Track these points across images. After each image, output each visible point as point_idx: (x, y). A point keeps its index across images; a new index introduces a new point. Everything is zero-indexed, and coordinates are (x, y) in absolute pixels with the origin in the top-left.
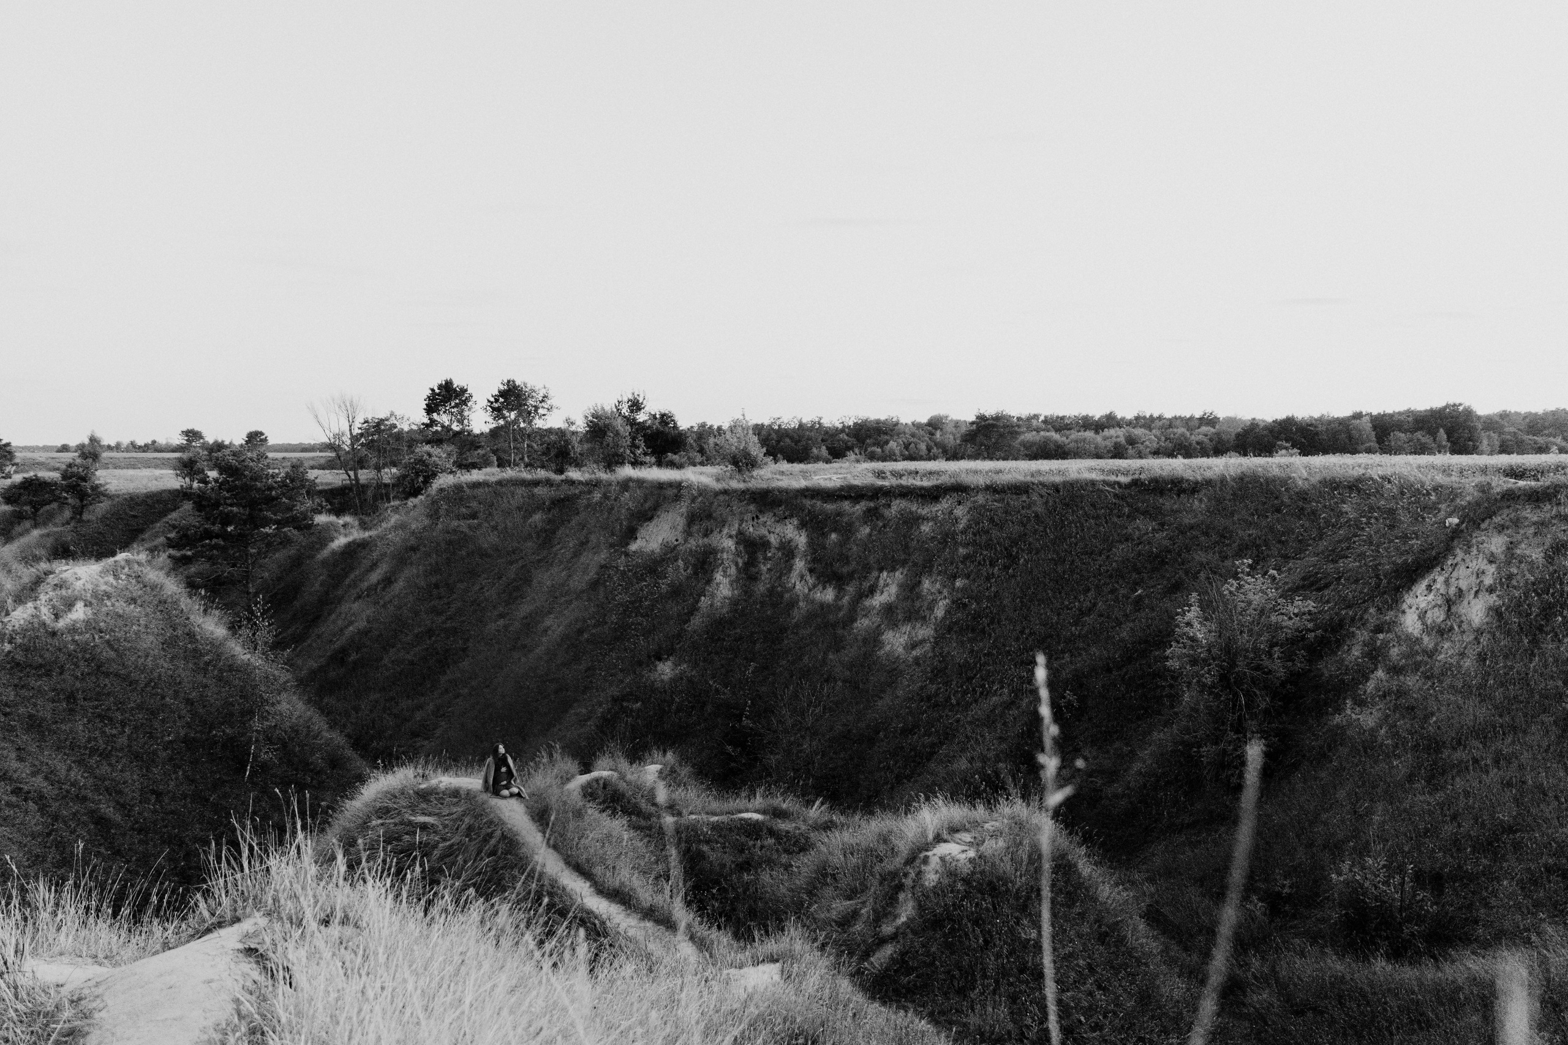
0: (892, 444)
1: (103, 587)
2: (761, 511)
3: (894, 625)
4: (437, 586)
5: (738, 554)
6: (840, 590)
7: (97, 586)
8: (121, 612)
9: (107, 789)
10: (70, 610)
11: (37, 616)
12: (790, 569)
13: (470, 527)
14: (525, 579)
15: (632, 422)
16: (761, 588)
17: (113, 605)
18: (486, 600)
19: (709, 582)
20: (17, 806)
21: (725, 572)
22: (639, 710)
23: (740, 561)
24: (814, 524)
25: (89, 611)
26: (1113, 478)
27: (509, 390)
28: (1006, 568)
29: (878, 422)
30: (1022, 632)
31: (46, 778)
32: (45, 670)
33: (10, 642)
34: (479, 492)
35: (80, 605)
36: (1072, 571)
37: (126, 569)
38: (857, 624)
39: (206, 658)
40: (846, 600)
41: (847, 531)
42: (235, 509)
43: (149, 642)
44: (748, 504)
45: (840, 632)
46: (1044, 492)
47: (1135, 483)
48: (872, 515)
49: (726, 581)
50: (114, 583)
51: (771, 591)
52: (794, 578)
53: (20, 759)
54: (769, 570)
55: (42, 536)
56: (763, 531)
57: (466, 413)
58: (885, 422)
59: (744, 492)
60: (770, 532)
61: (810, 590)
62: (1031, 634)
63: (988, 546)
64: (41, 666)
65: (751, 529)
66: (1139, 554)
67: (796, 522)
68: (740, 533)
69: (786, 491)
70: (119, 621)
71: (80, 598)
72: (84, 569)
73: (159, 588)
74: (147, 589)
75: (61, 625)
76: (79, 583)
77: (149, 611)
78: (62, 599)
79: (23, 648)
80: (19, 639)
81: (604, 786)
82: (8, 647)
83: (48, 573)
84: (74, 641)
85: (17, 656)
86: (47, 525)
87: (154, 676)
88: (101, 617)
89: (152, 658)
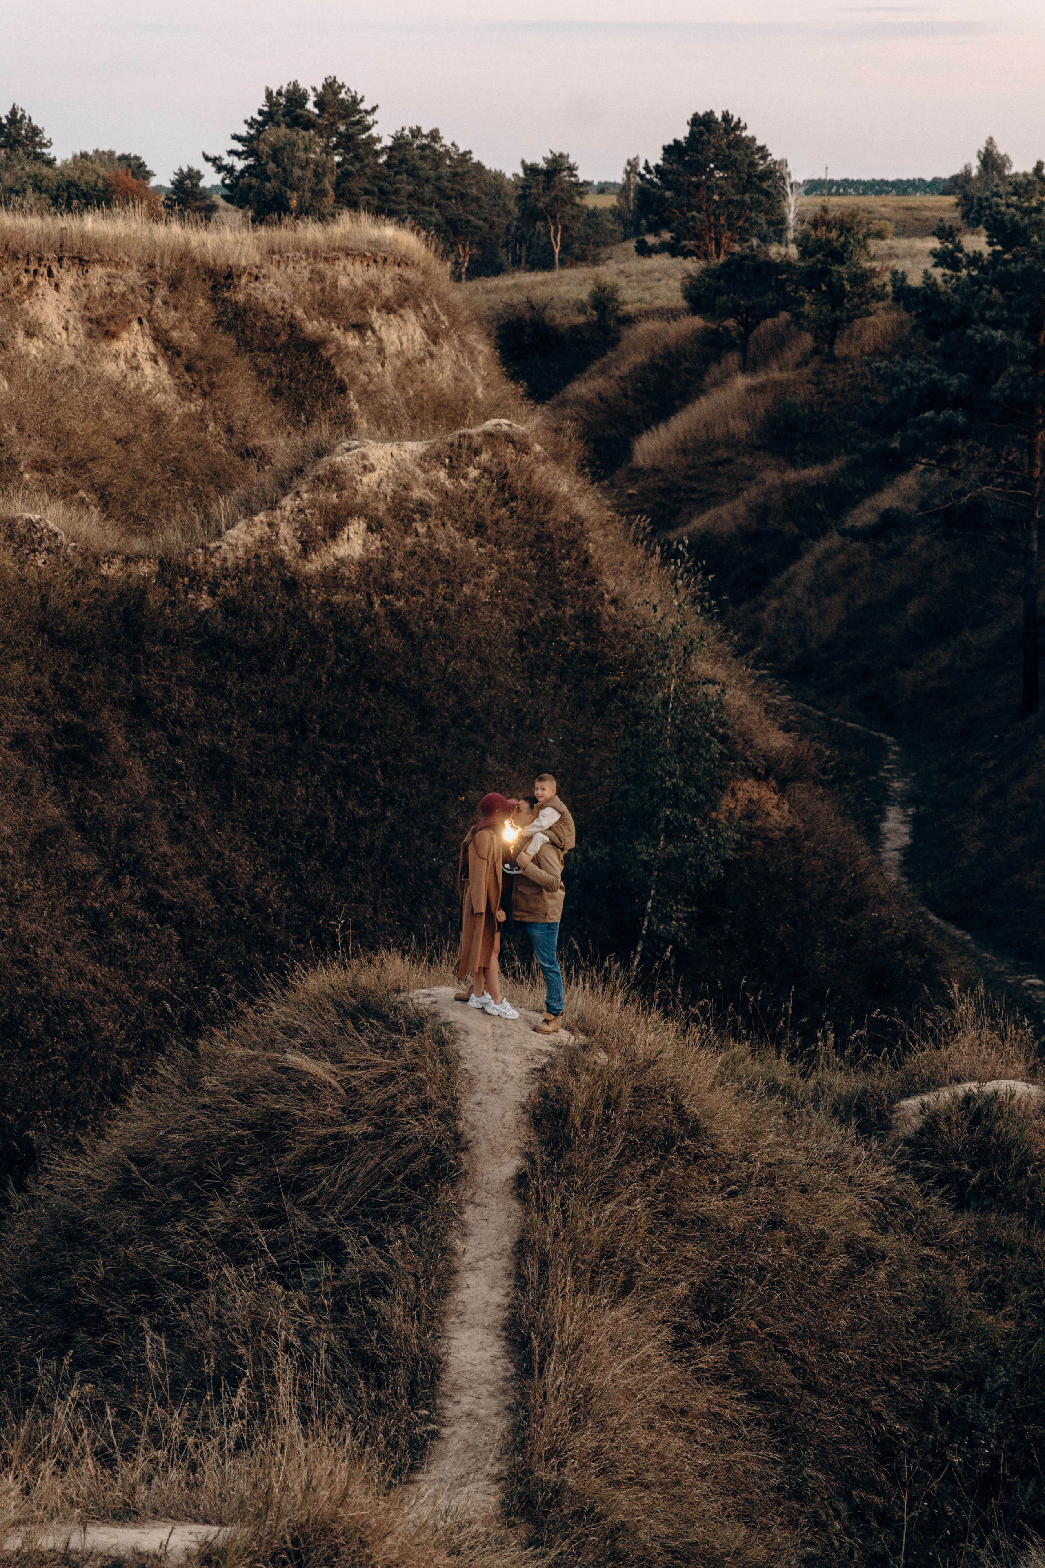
1: (418, 493)
7: (407, 487)
8: (443, 548)
10: (334, 537)
11: (272, 543)
17: (430, 534)
20: (146, 932)
25: (376, 542)
31: (212, 885)
32: (260, 659)
33: (212, 594)
35: (356, 528)
37: (485, 457)
39: (612, 679)
42: (999, 334)
50: (448, 484)
53: (175, 837)
55: (751, 390)
64: (255, 649)
70: (434, 568)
71: (361, 511)
72: (390, 447)
73: (549, 502)
74: (519, 506)
75: (313, 565)
76: (369, 479)
77: (510, 554)
78: (323, 510)
79: (230, 608)
80: (229, 588)
81: (976, 1120)
82: (205, 602)
83: (320, 452)
84: (327, 603)
85: (218, 622)
86: (766, 364)
87: (477, 703)
88: (399, 555)
89: (484, 663)
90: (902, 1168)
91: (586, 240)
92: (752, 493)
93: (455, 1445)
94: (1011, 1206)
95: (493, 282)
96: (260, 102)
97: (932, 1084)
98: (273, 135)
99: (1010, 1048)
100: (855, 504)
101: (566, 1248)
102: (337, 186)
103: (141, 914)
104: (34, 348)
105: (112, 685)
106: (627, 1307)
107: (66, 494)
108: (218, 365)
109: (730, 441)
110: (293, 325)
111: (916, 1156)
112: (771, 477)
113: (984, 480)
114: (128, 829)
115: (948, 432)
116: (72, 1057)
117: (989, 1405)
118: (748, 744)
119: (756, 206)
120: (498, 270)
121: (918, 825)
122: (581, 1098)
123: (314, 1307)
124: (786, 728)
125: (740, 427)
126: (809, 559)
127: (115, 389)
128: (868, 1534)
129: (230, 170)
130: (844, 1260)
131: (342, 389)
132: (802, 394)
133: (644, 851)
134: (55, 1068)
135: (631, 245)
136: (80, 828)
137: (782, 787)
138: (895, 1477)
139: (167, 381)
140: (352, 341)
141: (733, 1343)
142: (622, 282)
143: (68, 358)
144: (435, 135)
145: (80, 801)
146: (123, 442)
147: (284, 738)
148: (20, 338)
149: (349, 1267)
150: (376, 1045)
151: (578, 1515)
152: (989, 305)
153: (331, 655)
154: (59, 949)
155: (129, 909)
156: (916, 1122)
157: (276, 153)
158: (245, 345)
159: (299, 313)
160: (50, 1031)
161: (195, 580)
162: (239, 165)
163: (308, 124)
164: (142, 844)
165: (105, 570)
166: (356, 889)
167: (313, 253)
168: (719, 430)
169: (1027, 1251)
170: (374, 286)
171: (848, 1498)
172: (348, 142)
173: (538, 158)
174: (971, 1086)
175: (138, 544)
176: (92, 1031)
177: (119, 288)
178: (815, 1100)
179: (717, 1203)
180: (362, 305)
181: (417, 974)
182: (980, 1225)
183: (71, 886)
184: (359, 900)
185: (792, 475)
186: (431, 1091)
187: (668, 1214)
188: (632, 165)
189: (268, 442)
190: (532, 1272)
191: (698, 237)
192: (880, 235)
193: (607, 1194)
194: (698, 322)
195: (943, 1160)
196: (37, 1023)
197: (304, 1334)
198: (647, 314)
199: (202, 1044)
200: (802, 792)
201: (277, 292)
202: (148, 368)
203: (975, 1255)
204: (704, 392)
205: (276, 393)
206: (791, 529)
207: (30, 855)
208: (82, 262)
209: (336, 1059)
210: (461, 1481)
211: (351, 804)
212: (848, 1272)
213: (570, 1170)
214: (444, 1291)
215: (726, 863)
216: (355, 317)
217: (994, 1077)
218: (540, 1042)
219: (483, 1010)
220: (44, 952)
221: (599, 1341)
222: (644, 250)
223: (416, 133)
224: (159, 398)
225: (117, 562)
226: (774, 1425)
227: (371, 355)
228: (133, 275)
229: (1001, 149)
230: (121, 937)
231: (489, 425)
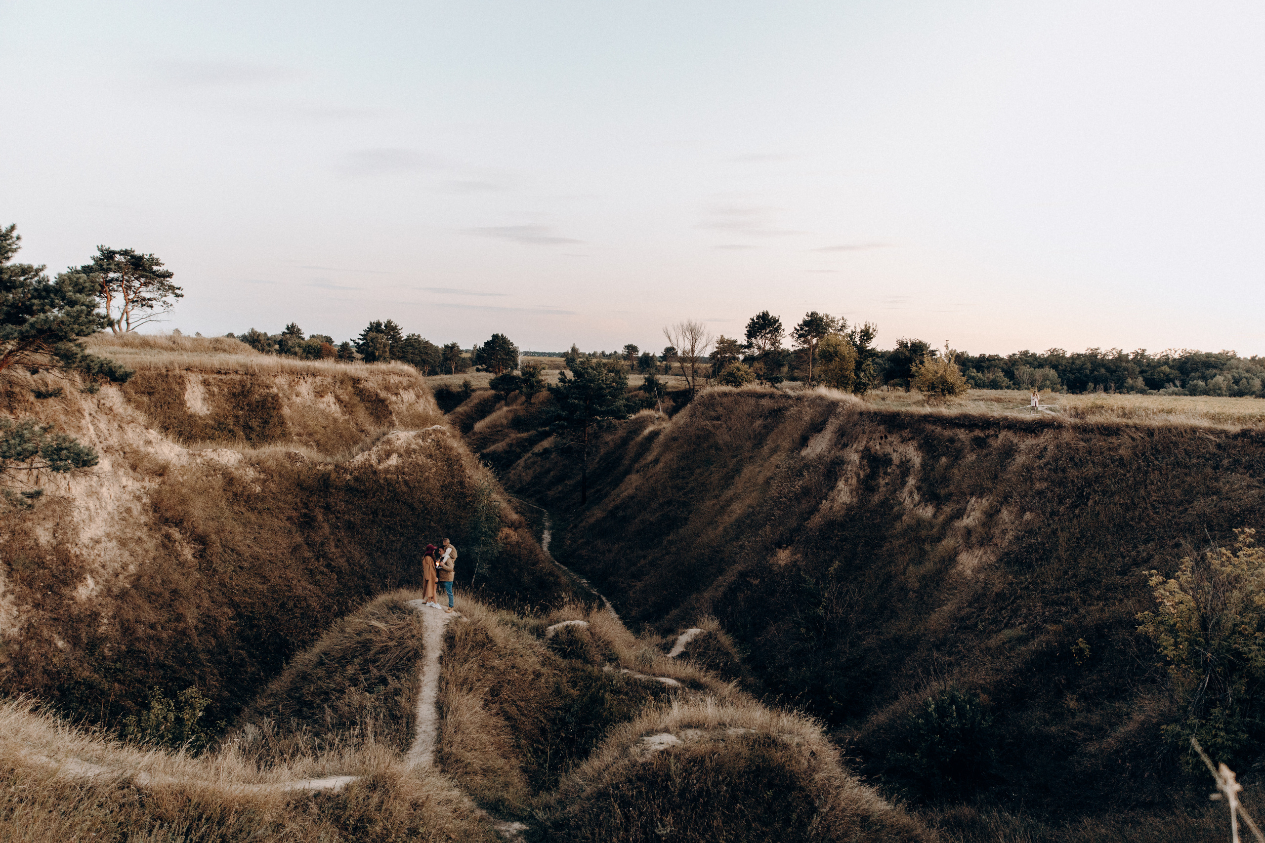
0: (1219, 379)
1: (413, 446)
2: (889, 432)
3: (969, 547)
4: (683, 469)
5: (861, 467)
6: (938, 508)
7: (410, 445)
8: (420, 463)
9: (379, 574)
10: (388, 459)
11: (369, 460)
12: (904, 483)
13: (714, 426)
14: (738, 471)
15: (861, 349)
16: (876, 498)
17: (416, 458)
18: (711, 483)
19: (832, 488)
20: (327, 575)
21: (846, 481)
22: (757, 586)
23: (862, 473)
24: (929, 447)
25: (400, 460)
26: (1220, 427)
27: (811, 321)
28: (1074, 506)
29: (1208, 355)
30: (1066, 573)
31: (347, 561)
32: (365, 494)
33: (351, 475)
34: (725, 400)
35: (395, 456)
36: (1141, 519)
37: (433, 436)
38: (944, 542)
39: (468, 500)
40: (941, 518)
41: (957, 456)
42: (576, 401)
43: (435, 484)
44: (878, 425)
45: (927, 547)
46: (1138, 435)
47: (1244, 433)
48: (980, 443)
49: (846, 489)
50: (422, 444)
51: (884, 503)
52: (905, 494)
53: (337, 547)
54: (887, 484)
55: (507, 411)
56: (888, 449)
57: (778, 338)
58: (1216, 357)
59: (876, 414)
60: (894, 451)
61: (915, 506)
62: (1075, 576)
63: (1061, 484)
64: (363, 491)
65: (878, 447)
66: (1222, 510)
67: (915, 443)
68: (867, 449)
69: (912, 416)
70: (418, 469)
71: (396, 451)
72: (405, 433)
73: (451, 449)
74: (442, 450)
75: (381, 467)
76: (399, 442)
77: (439, 464)
78: (385, 451)
79: (356, 479)
80: (356, 473)
81: (569, 632)
82: (349, 477)
83: (384, 434)
84: (385, 478)
85: (352, 483)
86: (512, 404)
87: (429, 507)
88: (407, 465)
89: (431, 495)
90: (549, 647)
91: (461, 366)
92: (508, 440)
93: (420, 741)
94: (579, 657)
95: (434, 377)
96: (368, 325)
97: (557, 622)
98: (371, 334)
99: (578, 611)
100: (536, 444)
101: (454, 678)
102: (390, 349)
103: (325, 570)
104: (298, 400)
105: (319, 501)
106: (471, 695)
107: (306, 444)
108: (354, 405)
109: (502, 425)
110: (377, 395)
111: (553, 643)
112: (513, 435)
113: (572, 440)
114: (322, 544)
115: (562, 427)
116: (302, 614)
117: (572, 716)
118: (506, 517)
119: (510, 359)
120: (436, 374)
121: (553, 536)
122: (459, 633)
123: (377, 699)
124: (517, 513)
125: (505, 422)
126: (523, 459)
127: (323, 412)
128: (538, 757)
129: (358, 344)
130: (532, 676)
131: (391, 413)
132: (521, 413)
133: (476, 549)
134: (296, 617)
135: (475, 368)
136: (307, 544)
137: (516, 530)
138: (546, 740)
139: (339, 410)
140: (394, 398)
141: (501, 703)
142: (472, 379)
143: (309, 403)
144: (419, 336)
145: (308, 536)
146: (325, 428)
147: (371, 517)
148: (294, 397)
149: (389, 686)
150: (399, 618)
151: (457, 761)
152: (574, 393)
153: (386, 493)
154: (299, 581)
155: (322, 568)
156: (553, 633)
157: (372, 340)
158: (362, 400)
159: (379, 391)
160: (295, 606)
161: (346, 471)
162: (361, 342)
163: (382, 332)
164: (326, 549)
165: (318, 467)
166: (391, 561)
167: (383, 373)
168: (498, 423)
169: (583, 670)
170: (401, 383)
171: (532, 746)
172: (393, 337)
173: (449, 343)
174: (567, 622)
175: (329, 459)
176: (308, 606)
177: (325, 383)
178: (525, 627)
179: (496, 662)
180: (397, 388)
181: (411, 595)
182: (571, 663)
183: (304, 562)
184: (392, 564)
185: (519, 435)
186: (415, 632)
187: (483, 666)
188: (475, 346)
189: (369, 428)
190: (444, 686)
191: (493, 367)
192: (544, 369)
193: (466, 661)
194: (493, 392)
195: (560, 644)
196: (291, 604)
197: (375, 708)
198: (479, 389)
199: (346, 618)
200: (520, 530)
201: (372, 385)
202: (333, 406)
203: (569, 672)
204: (494, 411)
205: (371, 414)
206: (518, 450)
207: (291, 553)
208: (314, 375)
209: (387, 622)
210: (422, 753)
211: (391, 536)
212: (533, 680)
213: (455, 654)
214: (417, 693)
215: (499, 552)
216: (396, 391)
217: (574, 619)
218: (447, 616)
219: (431, 606)
220: (294, 582)
221: (463, 708)
222: (478, 370)
223: (413, 335)
224: (336, 415)
225: (322, 465)
226: (512, 726)
227: (399, 402)
228: (329, 380)
229: (577, 346)
230: (319, 577)
231: (434, 427)
